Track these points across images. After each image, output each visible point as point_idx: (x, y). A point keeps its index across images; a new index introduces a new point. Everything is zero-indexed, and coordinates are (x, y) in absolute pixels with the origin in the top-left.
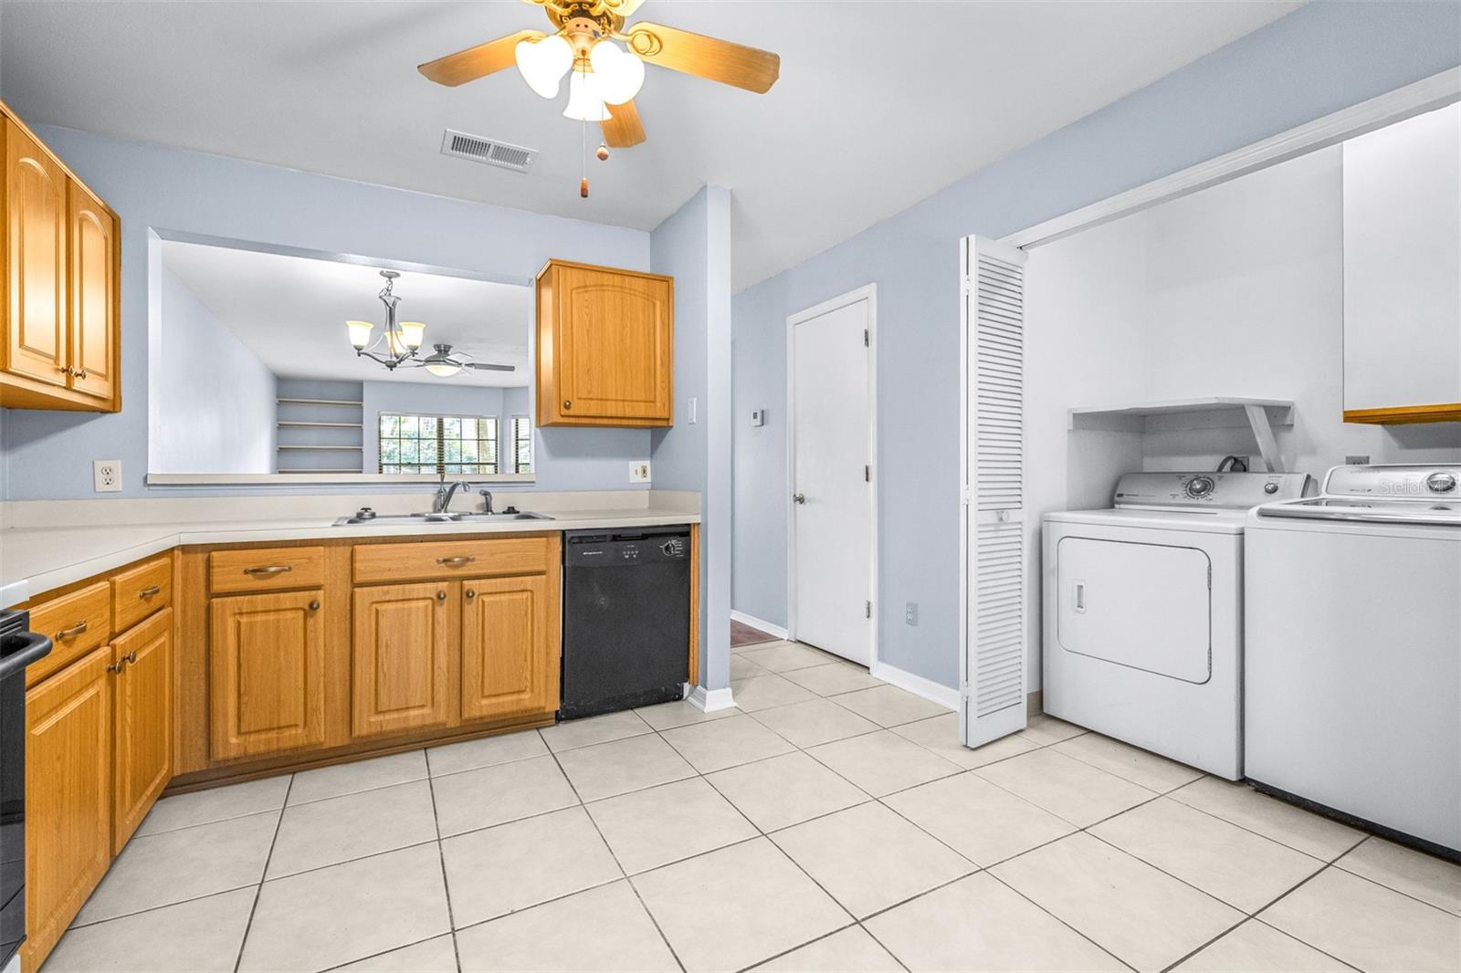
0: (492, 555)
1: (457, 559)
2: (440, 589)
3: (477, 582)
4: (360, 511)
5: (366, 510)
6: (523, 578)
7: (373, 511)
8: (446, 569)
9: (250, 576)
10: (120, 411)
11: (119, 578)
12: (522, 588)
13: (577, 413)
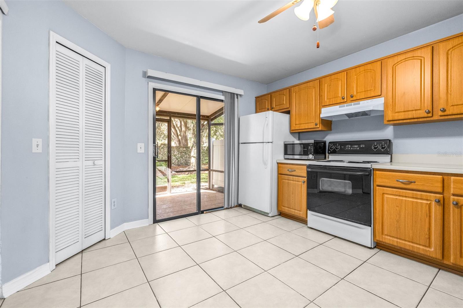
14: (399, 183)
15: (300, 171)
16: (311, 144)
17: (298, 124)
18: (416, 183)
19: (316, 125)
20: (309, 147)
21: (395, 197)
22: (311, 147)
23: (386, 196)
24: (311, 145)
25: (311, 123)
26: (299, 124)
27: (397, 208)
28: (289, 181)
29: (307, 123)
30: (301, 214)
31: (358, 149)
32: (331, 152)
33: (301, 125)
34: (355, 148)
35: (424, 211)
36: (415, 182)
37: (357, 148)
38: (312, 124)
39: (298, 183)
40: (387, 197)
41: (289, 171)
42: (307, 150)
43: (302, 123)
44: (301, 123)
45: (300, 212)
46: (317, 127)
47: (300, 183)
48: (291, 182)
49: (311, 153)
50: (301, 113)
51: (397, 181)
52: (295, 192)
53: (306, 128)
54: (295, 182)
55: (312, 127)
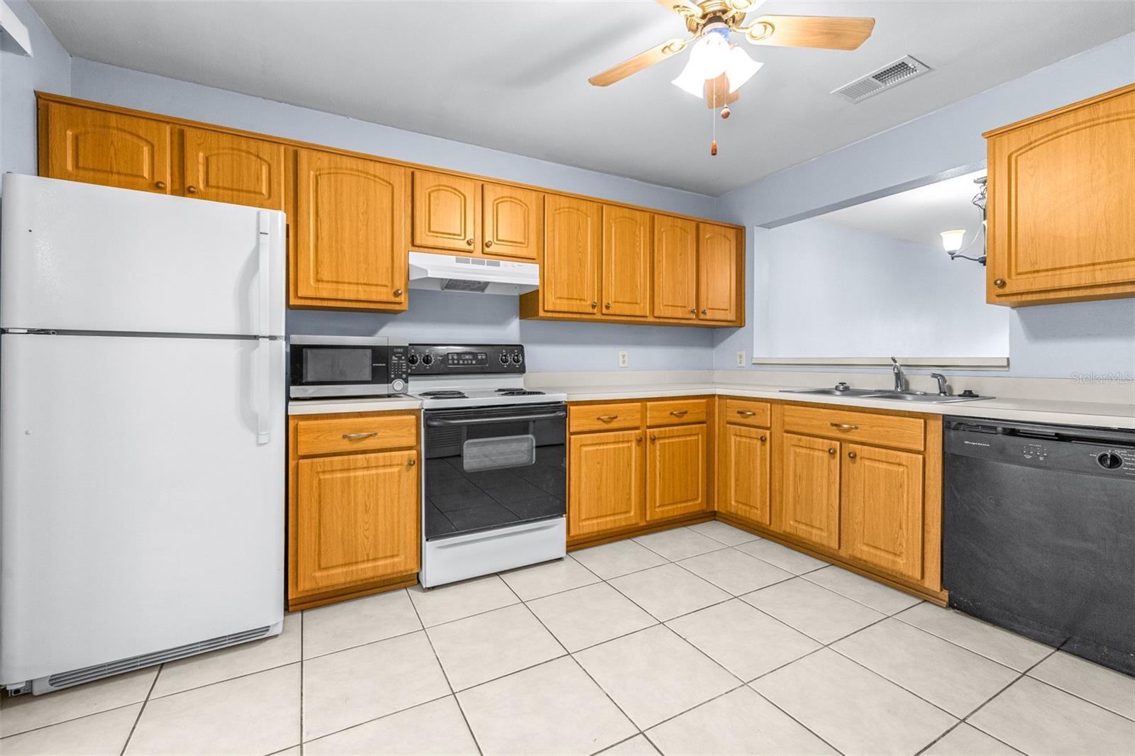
0: (871, 427)
1: (845, 426)
2: (833, 446)
3: (859, 446)
4: (838, 384)
5: (842, 384)
6: (899, 453)
7: (847, 385)
8: (838, 432)
9: (739, 415)
10: (744, 326)
11: (649, 404)
12: (898, 461)
13: (1015, 290)
14: (600, 422)
15: (394, 433)
16: (399, 350)
17: (328, 282)
18: (619, 418)
19: (396, 294)
20: (394, 358)
21: (596, 448)
22: (400, 358)
23: (585, 449)
24: (399, 353)
25: (377, 285)
26: (332, 282)
27: (598, 466)
28: (352, 474)
29: (365, 284)
30: (402, 563)
31: (474, 362)
32: (412, 370)
33: (340, 286)
34: (467, 360)
35: (625, 459)
36: (616, 417)
37: (471, 360)
38: (384, 289)
39: (388, 470)
40: (586, 451)
41: (351, 439)
42: (387, 365)
43: (346, 281)
44: (340, 280)
45: (396, 560)
46: (397, 300)
47: (395, 469)
48: (360, 473)
49: (399, 377)
50: (342, 247)
51: (599, 419)
52: (377, 503)
53: (362, 297)
54: (374, 471)
55: (384, 298)
